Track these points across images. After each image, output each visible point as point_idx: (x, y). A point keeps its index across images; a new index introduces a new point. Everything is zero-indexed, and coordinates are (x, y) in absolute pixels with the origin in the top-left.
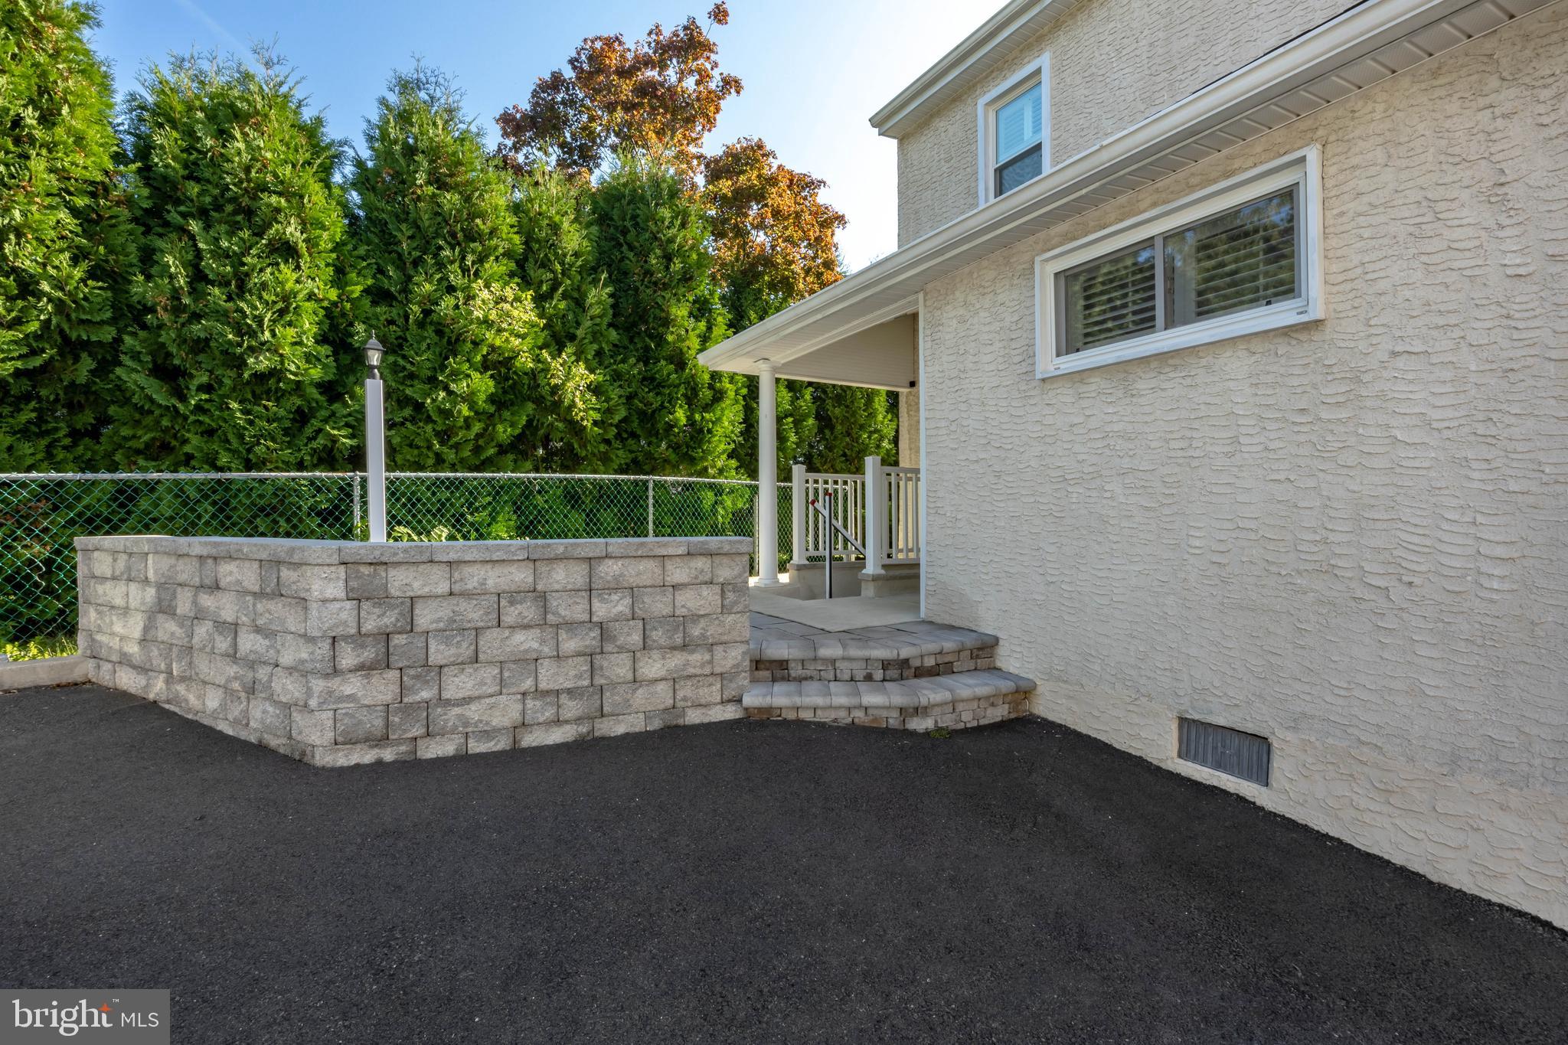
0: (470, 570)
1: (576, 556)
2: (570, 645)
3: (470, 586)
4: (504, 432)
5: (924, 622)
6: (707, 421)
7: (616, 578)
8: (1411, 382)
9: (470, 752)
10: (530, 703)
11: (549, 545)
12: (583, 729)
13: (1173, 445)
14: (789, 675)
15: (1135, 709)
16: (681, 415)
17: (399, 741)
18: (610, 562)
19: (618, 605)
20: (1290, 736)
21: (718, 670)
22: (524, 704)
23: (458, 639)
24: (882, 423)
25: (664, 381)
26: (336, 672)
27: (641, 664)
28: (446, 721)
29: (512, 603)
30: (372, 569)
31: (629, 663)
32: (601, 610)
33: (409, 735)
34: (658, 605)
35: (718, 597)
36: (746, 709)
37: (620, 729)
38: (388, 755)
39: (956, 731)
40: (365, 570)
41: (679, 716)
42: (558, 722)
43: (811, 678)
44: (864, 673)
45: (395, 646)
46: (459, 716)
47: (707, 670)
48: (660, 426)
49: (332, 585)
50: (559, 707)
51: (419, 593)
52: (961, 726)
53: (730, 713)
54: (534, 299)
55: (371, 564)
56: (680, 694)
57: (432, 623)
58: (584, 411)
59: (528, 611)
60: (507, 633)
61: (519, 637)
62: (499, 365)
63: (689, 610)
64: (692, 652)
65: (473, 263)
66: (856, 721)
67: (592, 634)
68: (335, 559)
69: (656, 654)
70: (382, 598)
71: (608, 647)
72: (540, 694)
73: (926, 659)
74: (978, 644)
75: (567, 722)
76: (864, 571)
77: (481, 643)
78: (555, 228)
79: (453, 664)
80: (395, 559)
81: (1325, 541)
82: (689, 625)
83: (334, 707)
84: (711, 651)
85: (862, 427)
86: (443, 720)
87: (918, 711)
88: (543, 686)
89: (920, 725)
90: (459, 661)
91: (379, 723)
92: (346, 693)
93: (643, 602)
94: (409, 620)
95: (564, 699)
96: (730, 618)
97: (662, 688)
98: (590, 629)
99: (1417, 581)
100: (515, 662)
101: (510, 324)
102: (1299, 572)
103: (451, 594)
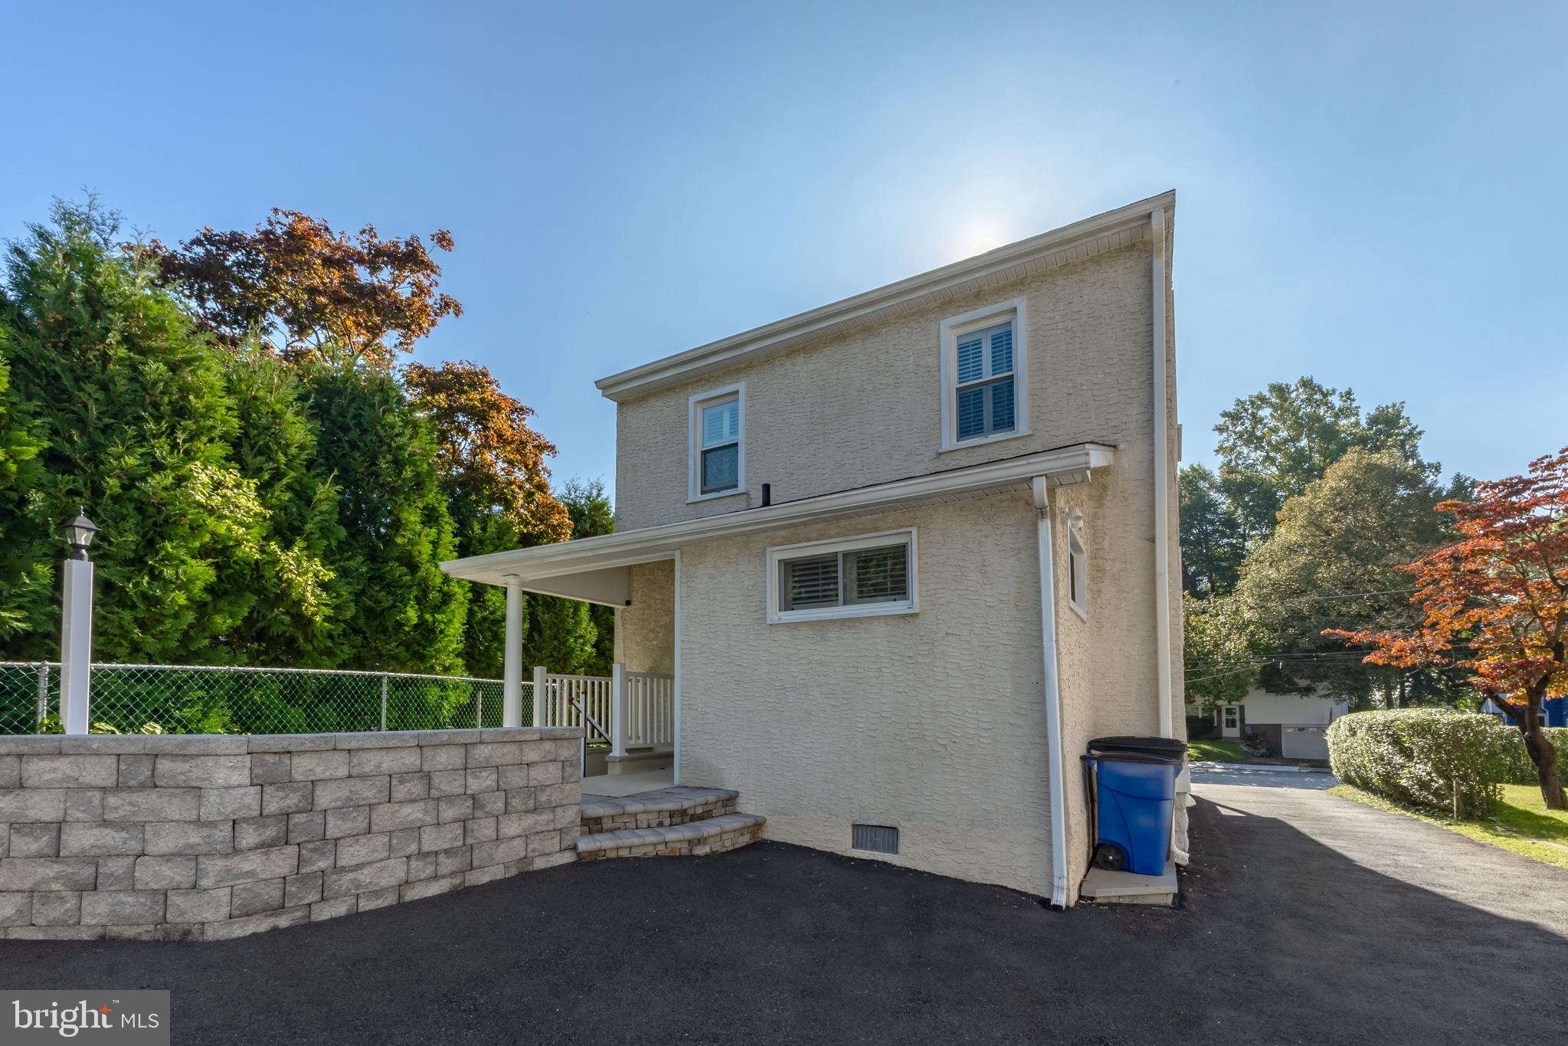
0: (368, 756)
1: (457, 742)
2: (448, 813)
3: (366, 770)
4: (222, 623)
5: (678, 787)
6: (440, 622)
7: (486, 759)
8: (953, 648)
9: (361, 910)
10: (414, 864)
11: (436, 734)
12: (457, 881)
13: (848, 670)
14: (602, 828)
15: (829, 824)
16: (412, 614)
17: (294, 909)
18: (482, 747)
19: (489, 780)
20: (907, 825)
21: (558, 826)
22: (408, 865)
23: (355, 814)
24: (585, 629)
25: (394, 580)
26: (236, 851)
27: (502, 826)
28: (340, 886)
29: (401, 782)
30: (277, 757)
31: (493, 826)
32: (474, 785)
33: (307, 901)
34: (516, 779)
35: (560, 771)
36: (578, 854)
37: (485, 879)
38: (283, 922)
39: (723, 853)
40: (270, 759)
41: (529, 864)
42: (436, 877)
43: (619, 829)
44: (657, 821)
45: (295, 825)
46: (352, 881)
47: (551, 827)
48: (390, 624)
49: (236, 773)
50: (437, 865)
51: (321, 777)
52: (724, 850)
53: (568, 858)
54: (258, 489)
55: (275, 753)
56: (531, 847)
57: (331, 802)
58: (317, 606)
59: (416, 788)
60: (397, 807)
61: (407, 810)
62: (219, 552)
63: (539, 782)
64: (541, 814)
65: (184, 441)
66: (659, 853)
67: (467, 804)
68: (244, 749)
69: (514, 817)
70: (286, 783)
71: (479, 814)
72: (421, 855)
73: (697, 808)
74: (727, 797)
75: (443, 877)
76: (611, 755)
77: (374, 816)
78: (276, 416)
79: (349, 836)
80: (302, 748)
81: (920, 723)
82: (539, 793)
83: (232, 884)
84: (553, 812)
85: (569, 632)
86: (339, 886)
87: (701, 841)
88: (426, 848)
89: (701, 850)
90: (355, 833)
91: (276, 894)
92: (245, 870)
93: (506, 777)
94: (310, 801)
95: (442, 858)
96: (568, 787)
97: (518, 843)
98: (465, 800)
99: (957, 741)
100: (403, 830)
101: (231, 512)
102: (910, 739)
103: (350, 776)
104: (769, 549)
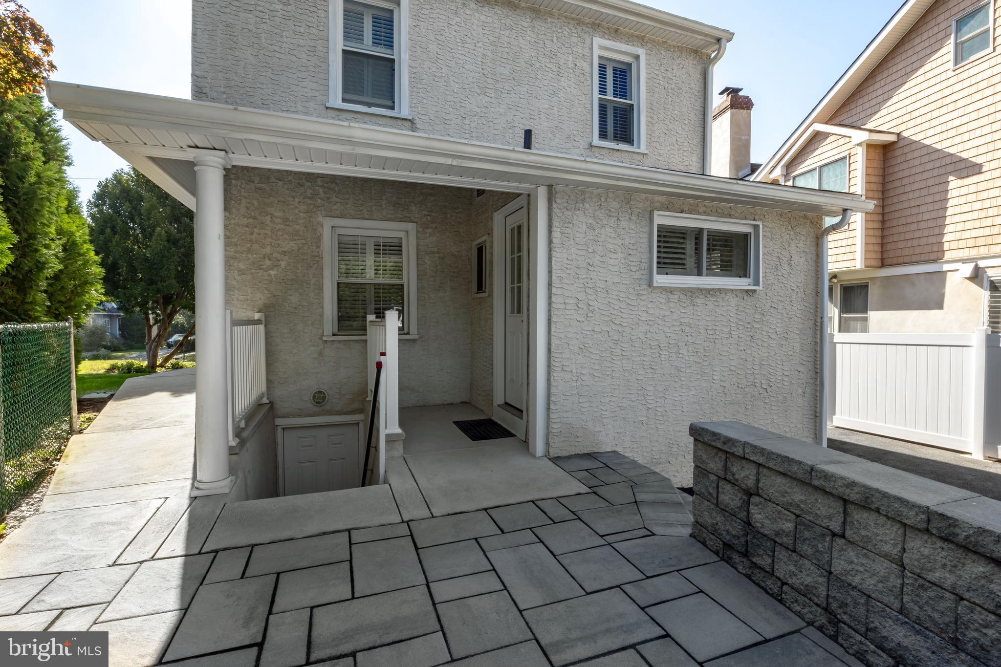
8: (774, 317)
81: (753, 374)
104: (656, 213)
